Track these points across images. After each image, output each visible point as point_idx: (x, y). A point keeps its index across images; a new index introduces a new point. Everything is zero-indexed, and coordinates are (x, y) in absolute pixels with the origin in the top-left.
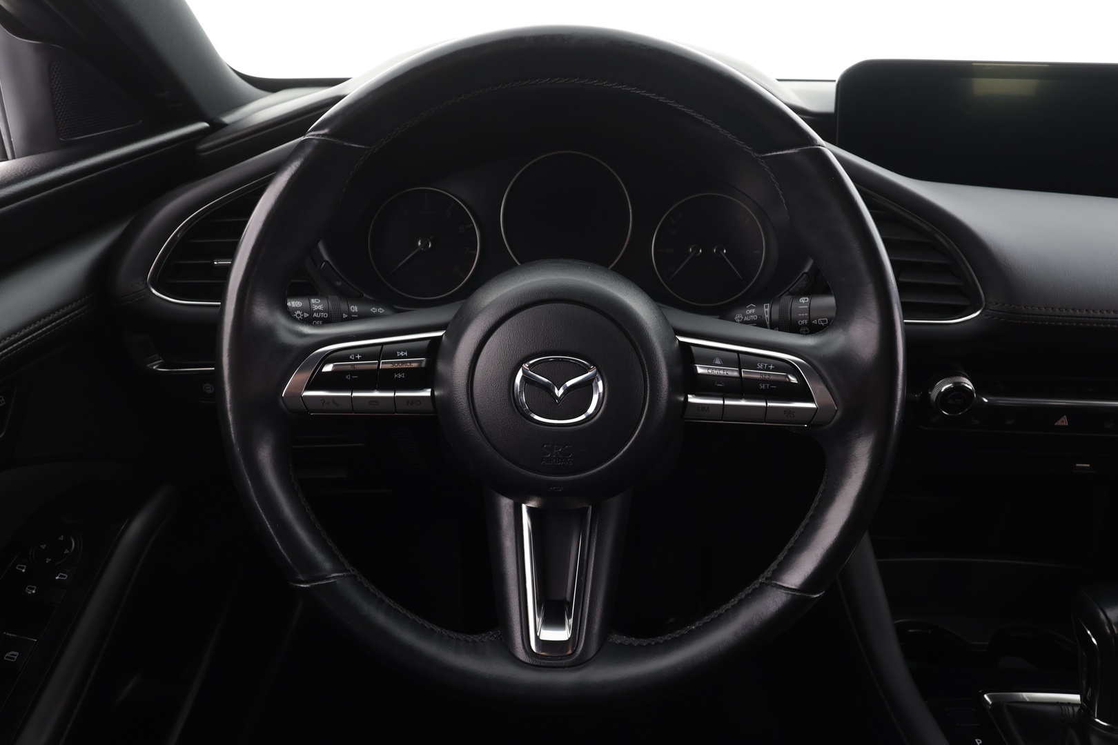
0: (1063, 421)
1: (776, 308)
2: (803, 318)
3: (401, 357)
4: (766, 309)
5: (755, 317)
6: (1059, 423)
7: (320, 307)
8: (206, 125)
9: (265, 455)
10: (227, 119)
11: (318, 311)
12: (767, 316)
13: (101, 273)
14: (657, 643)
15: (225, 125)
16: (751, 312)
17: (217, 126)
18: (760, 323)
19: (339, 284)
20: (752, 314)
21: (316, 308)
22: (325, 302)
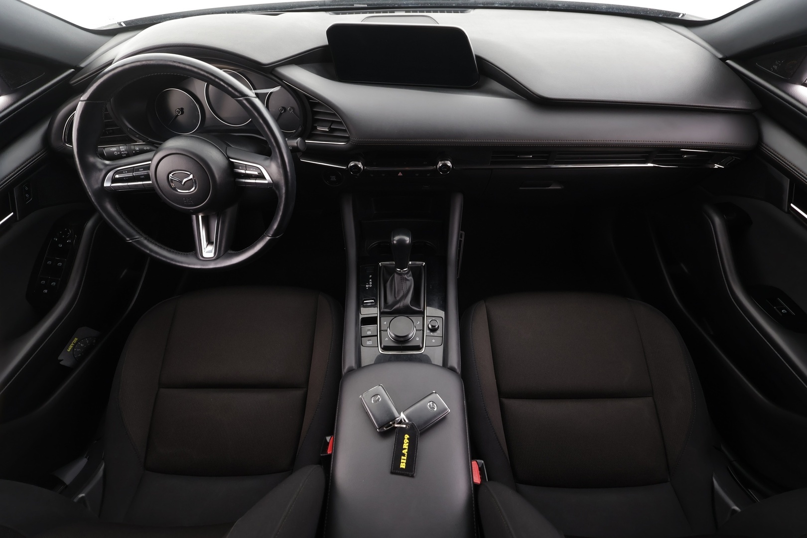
0: (400, 174)
3: (141, 171)
6: (398, 175)
7: (124, 150)
8: (73, 70)
9: (109, 207)
10: (82, 65)
11: (123, 151)
13: (46, 139)
15: (82, 68)
17: (78, 69)
19: (138, 136)
21: (122, 150)
22: (125, 147)
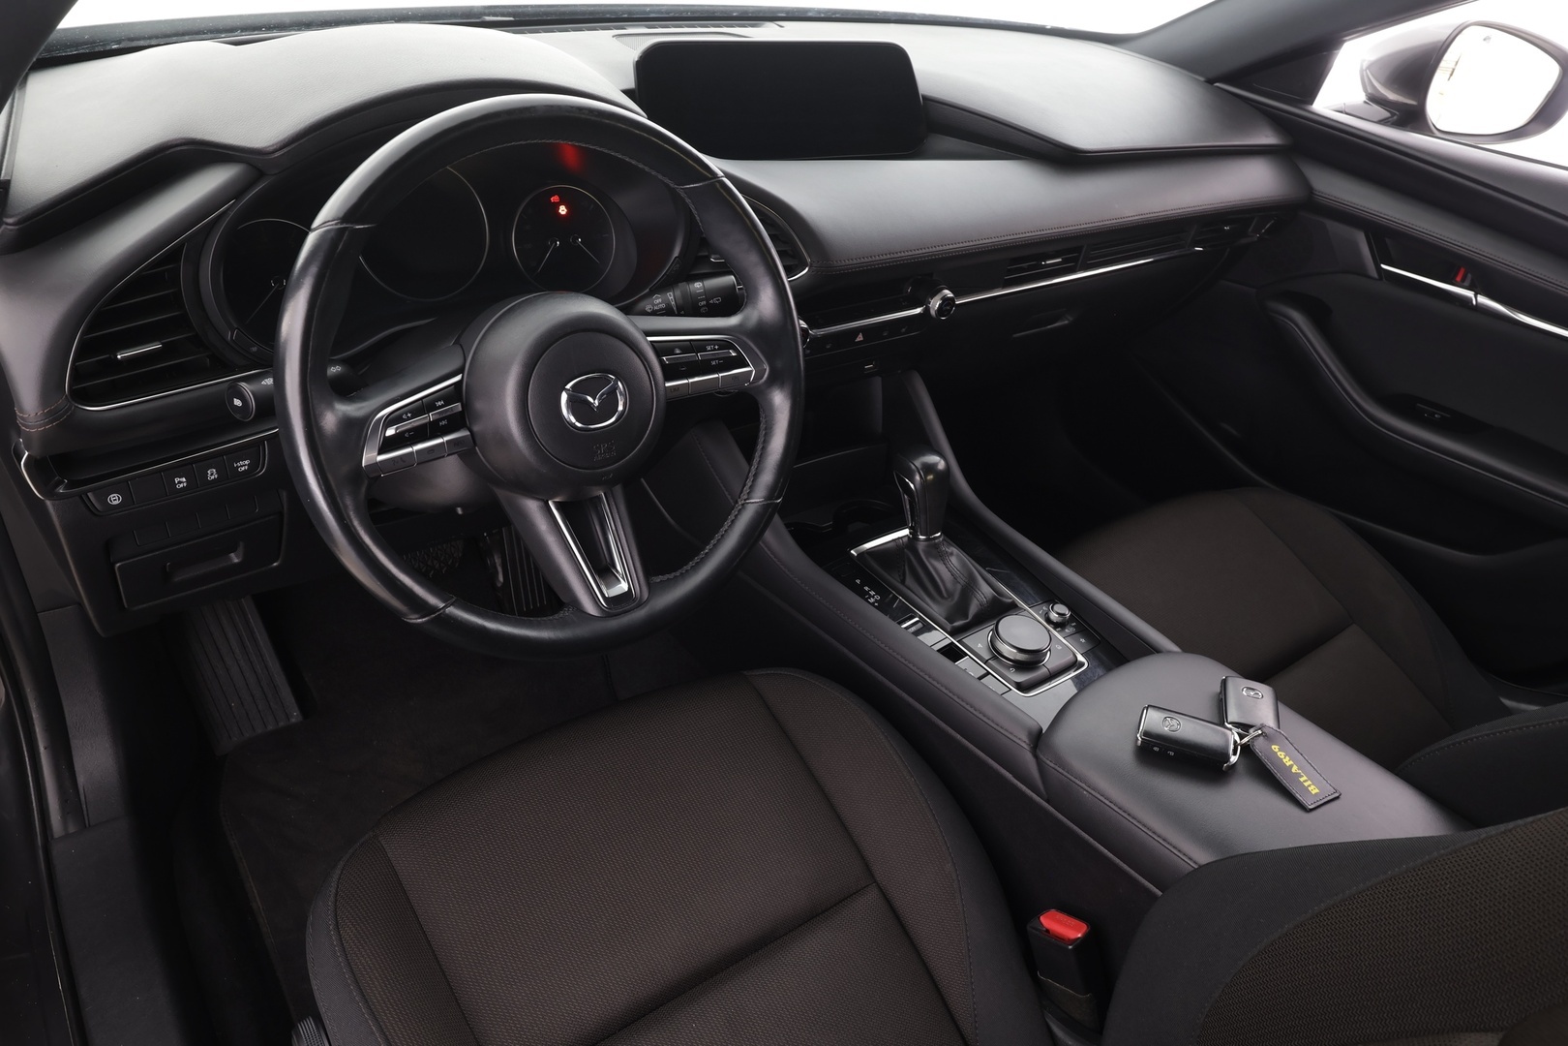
0: (860, 338)
1: (678, 293)
2: (702, 300)
3: (440, 407)
4: (670, 296)
5: (663, 306)
6: (858, 339)
12: (673, 303)
14: (687, 571)
16: (658, 301)
18: (668, 312)
20: (660, 303)
